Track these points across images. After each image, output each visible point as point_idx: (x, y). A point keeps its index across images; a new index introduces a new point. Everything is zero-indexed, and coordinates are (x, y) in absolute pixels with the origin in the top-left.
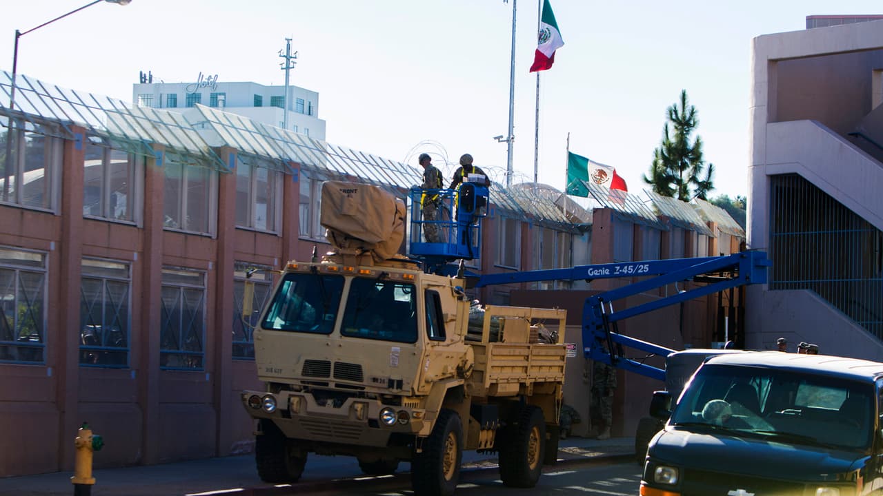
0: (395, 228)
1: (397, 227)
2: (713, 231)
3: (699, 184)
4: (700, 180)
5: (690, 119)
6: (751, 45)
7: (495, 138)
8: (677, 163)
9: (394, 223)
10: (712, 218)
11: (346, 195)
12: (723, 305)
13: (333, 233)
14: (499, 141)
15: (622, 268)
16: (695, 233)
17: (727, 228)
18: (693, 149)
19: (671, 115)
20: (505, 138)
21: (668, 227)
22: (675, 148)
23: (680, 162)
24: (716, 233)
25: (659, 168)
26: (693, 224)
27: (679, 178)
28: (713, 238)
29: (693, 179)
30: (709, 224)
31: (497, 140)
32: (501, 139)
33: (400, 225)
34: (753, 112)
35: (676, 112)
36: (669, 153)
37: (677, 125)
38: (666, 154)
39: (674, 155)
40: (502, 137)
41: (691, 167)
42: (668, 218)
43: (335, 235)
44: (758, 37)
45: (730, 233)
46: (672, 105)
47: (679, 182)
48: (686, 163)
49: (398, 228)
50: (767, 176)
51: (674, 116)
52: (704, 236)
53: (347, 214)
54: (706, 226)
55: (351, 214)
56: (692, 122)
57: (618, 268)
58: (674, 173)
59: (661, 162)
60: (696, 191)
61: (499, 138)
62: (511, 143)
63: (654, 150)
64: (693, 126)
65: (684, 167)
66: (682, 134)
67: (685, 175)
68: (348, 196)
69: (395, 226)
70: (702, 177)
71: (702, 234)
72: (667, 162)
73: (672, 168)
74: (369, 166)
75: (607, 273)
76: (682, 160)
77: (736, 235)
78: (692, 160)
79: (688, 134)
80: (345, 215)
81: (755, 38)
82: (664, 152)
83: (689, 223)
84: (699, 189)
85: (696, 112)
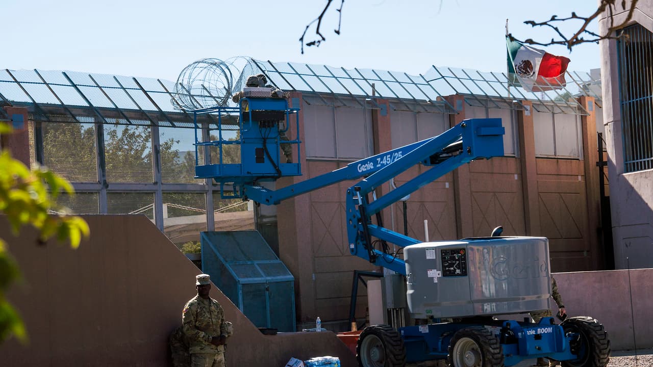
12: (606, 195)
15: (382, 160)
57: (379, 159)
75: (372, 167)
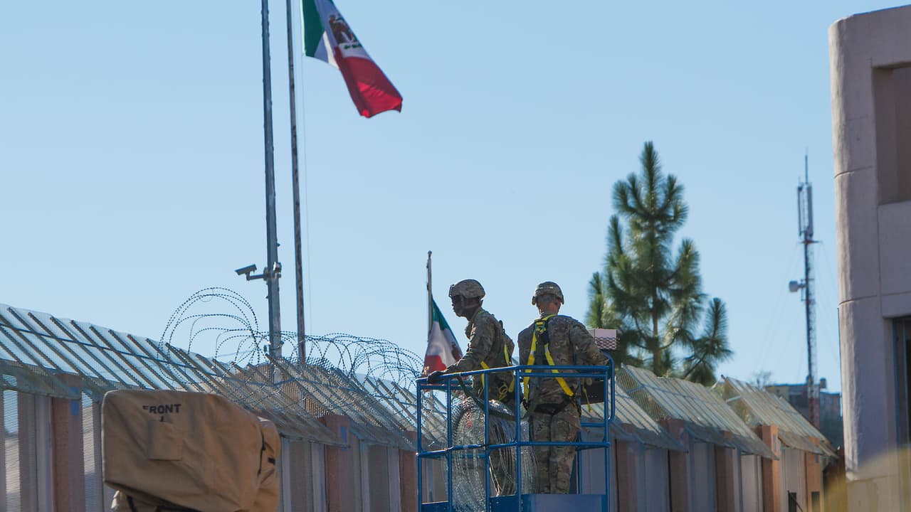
0: (262, 482)
1: (265, 479)
2: (770, 446)
3: (695, 344)
4: (697, 337)
5: (666, 207)
6: (831, 37)
7: (239, 272)
8: (646, 303)
9: (259, 472)
10: (765, 418)
11: (157, 417)
13: (130, 499)
14: (249, 278)
16: (735, 452)
17: (795, 437)
18: (678, 270)
19: (624, 199)
20: (260, 271)
21: (682, 443)
22: (640, 272)
23: (651, 300)
24: (776, 448)
25: (608, 315)
26: (730, 433)
27: (651, 334)
28: (770, 461)
29: (682, 335)
30: (761, 431)
31: (244, 276)
32: (252, 274)
33: (272, 472)
34: (845, 185)
35: (635, 193)
36: (627, 285)
37: (639, 221)
38: (620, 286)
39: (638, 286)
40: (253, 268)
41: (675, 310)
42: (681, 422)
43: (136, 505)
44: (848, 20)
45: (803, 447)
46: (624, 178)
47: (653, 344)
48: (664, 301)
49: (269, 479)
50: (886, 319)
51: (631, 202)
52: (752, 457)
53: (164, 457)
54: (753, 436)
55: (170, 458)
56: (671, 213)
58: (641, 325)
59: (609, 303)
60: (689, 360)
61: (247, 271)
62: (273, 280)
63: (590, 277)
64: (675, 221)
65: (659, 309)
66: (651, 238)
67: (664, 327)
68: (162, 420)
69: (262, 475)
70: (700, 329)
71: (748, 453)
72: (623, 301)
73: (634, 315)
74: (95, 350)
76: (655, 295)
77: (816, 452)
78: (678, 295)
79: (663, 238)
80: (158, 461)
81: (840, 23)
82: (616, 282)
83: (723, 432)
84: (695, 356)
85: (680, 188)
